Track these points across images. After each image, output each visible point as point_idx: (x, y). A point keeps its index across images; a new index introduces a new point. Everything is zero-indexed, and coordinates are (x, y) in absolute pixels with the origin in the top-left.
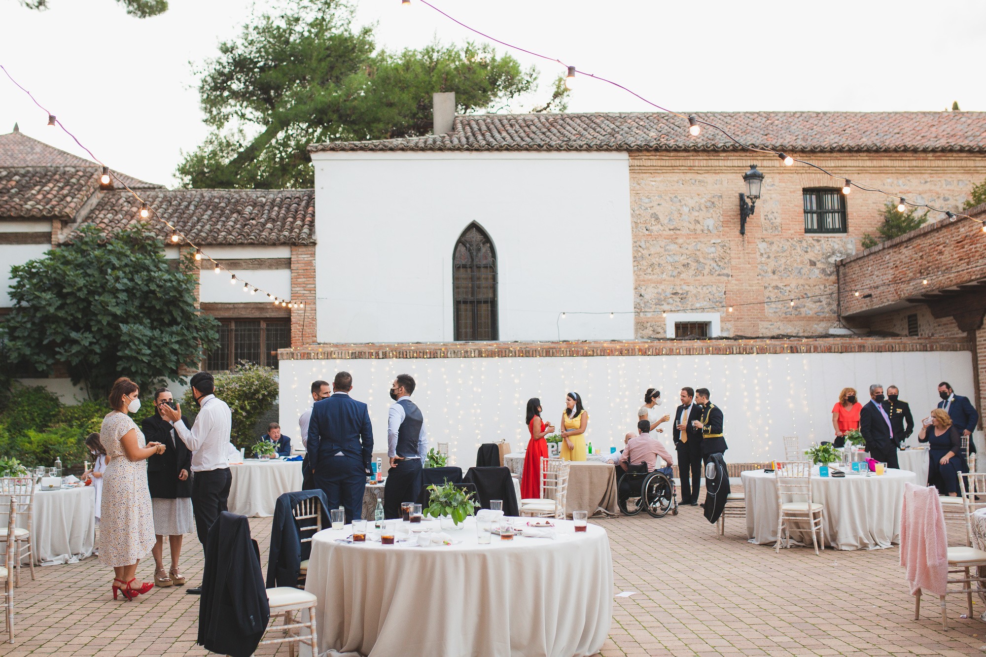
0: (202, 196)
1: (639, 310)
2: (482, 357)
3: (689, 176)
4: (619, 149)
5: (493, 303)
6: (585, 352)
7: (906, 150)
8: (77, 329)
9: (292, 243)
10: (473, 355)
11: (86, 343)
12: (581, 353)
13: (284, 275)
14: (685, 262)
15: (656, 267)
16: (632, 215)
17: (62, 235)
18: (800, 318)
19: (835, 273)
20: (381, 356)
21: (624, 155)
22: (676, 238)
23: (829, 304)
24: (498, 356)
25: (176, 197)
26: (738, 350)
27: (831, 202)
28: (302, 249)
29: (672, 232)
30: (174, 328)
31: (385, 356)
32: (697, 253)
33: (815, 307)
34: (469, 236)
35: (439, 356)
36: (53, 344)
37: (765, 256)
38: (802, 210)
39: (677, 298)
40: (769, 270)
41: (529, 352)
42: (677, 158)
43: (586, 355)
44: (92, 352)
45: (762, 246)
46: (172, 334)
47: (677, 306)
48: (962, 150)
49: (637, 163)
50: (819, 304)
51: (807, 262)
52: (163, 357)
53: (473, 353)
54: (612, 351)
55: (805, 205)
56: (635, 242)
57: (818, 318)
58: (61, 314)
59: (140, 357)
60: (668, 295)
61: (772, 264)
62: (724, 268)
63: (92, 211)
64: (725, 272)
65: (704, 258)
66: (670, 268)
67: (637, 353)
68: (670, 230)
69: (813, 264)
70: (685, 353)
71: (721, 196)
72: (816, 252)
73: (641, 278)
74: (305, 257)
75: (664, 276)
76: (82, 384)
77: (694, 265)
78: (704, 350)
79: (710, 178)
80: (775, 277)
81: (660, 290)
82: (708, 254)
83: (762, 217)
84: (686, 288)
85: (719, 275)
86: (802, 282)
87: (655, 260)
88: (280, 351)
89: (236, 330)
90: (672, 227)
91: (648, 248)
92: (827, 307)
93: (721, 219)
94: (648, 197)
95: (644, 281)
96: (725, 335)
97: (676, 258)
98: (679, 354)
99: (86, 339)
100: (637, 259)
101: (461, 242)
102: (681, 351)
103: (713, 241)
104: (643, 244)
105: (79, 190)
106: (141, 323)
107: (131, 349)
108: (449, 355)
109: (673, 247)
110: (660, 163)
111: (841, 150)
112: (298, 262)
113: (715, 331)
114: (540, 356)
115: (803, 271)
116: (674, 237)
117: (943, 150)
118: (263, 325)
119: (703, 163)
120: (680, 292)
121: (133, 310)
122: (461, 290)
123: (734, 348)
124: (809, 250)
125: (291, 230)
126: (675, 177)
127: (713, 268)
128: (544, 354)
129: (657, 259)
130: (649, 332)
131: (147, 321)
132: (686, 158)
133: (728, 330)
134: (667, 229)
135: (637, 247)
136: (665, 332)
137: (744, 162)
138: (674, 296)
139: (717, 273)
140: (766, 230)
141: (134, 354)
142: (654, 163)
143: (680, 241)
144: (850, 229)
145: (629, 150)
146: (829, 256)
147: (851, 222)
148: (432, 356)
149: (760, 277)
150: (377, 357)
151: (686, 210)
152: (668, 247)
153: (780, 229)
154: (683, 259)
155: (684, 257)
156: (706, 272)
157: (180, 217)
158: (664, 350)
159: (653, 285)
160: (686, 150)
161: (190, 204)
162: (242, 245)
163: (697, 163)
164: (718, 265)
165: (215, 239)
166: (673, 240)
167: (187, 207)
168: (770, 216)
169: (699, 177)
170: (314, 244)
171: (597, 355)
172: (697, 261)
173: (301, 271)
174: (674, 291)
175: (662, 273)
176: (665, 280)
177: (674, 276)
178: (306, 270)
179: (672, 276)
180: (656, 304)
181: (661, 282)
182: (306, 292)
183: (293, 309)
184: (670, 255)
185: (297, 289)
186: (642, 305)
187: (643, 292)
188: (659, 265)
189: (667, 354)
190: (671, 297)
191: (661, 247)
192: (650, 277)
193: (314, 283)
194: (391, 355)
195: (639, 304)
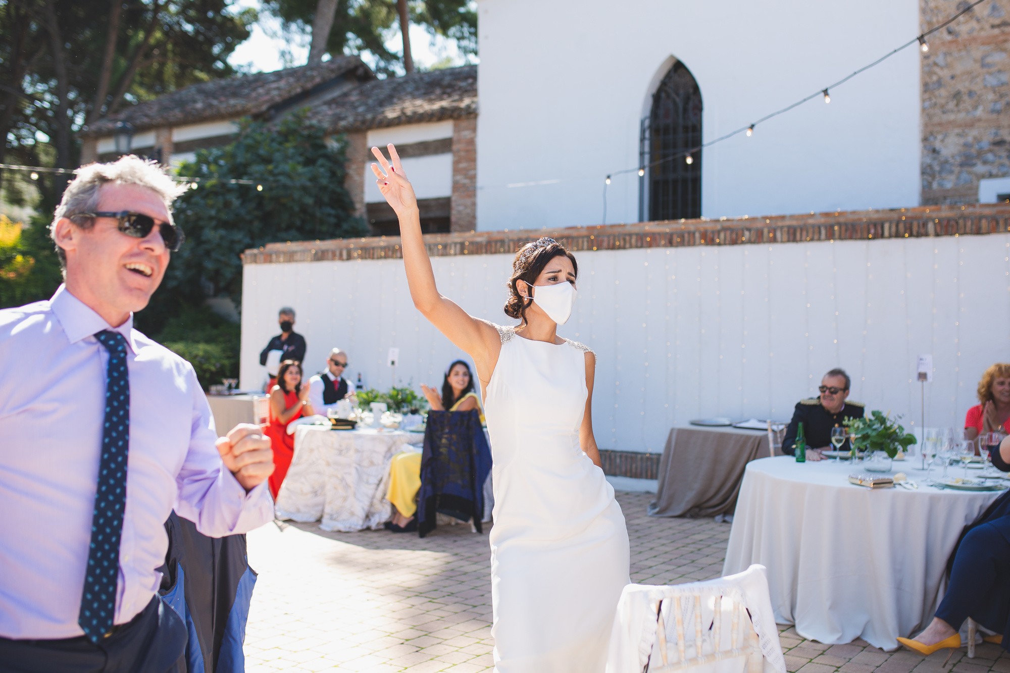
1: (927, 172)
12: (605, 244)
13: (445, 161)
15: (966, 98)
16: (923, 11)
22: (1005, 41)
26: (894, 229)
28: (464, 124)
29: (996, 31)
34: (672, 80)
39: (1002, 152)
43: (613, 247)
47: (1002, 165)
53: (453, 247)
60: (985, 144)
66: (991, 96)
67: (698, 241)
68: (993, 27)
70: (785, 237)
73: (936, 120)
74: (467, 134)
75: (979, 112)
78: (823, 232)
81: (970, 139)
87: (962, 86)
90: (997, 21)
91: (948, 66)
95: (940, 124)
98: (774, 240)
100: (927, 88)
101: (663, 90)
102: (779, 234)
104: (940, 59)
109: (998, 58)
112: (459, 141)
116: (1001, 38)
123: (887, 226)
129: (967, 84)
134: (987, 27)
135: (929, 68)
138: (996, 148)
152: (989, 60)
159: (957, 131)
166: (1000, 45)
171: (631, 247)
173: (462, 154)
174: (998, 139)
175: (975, 108)
176: (979, 120)
177: (999, 112)
178: (467, 151)
179: (993, 111)
180: (962, 165)
181: (971, 125)
182: (466, 181)
183: (453, 204)
184: (991, 74)
185: (459, 178)
186: (937, 168)
187: (938, 145)
188: (971, 93)
189: (750, 242)
190: (991, 151)
191: (975, 61)
192: (952, 117)
193: (475, 169)
194: (355, 254)
195: (930, 166)
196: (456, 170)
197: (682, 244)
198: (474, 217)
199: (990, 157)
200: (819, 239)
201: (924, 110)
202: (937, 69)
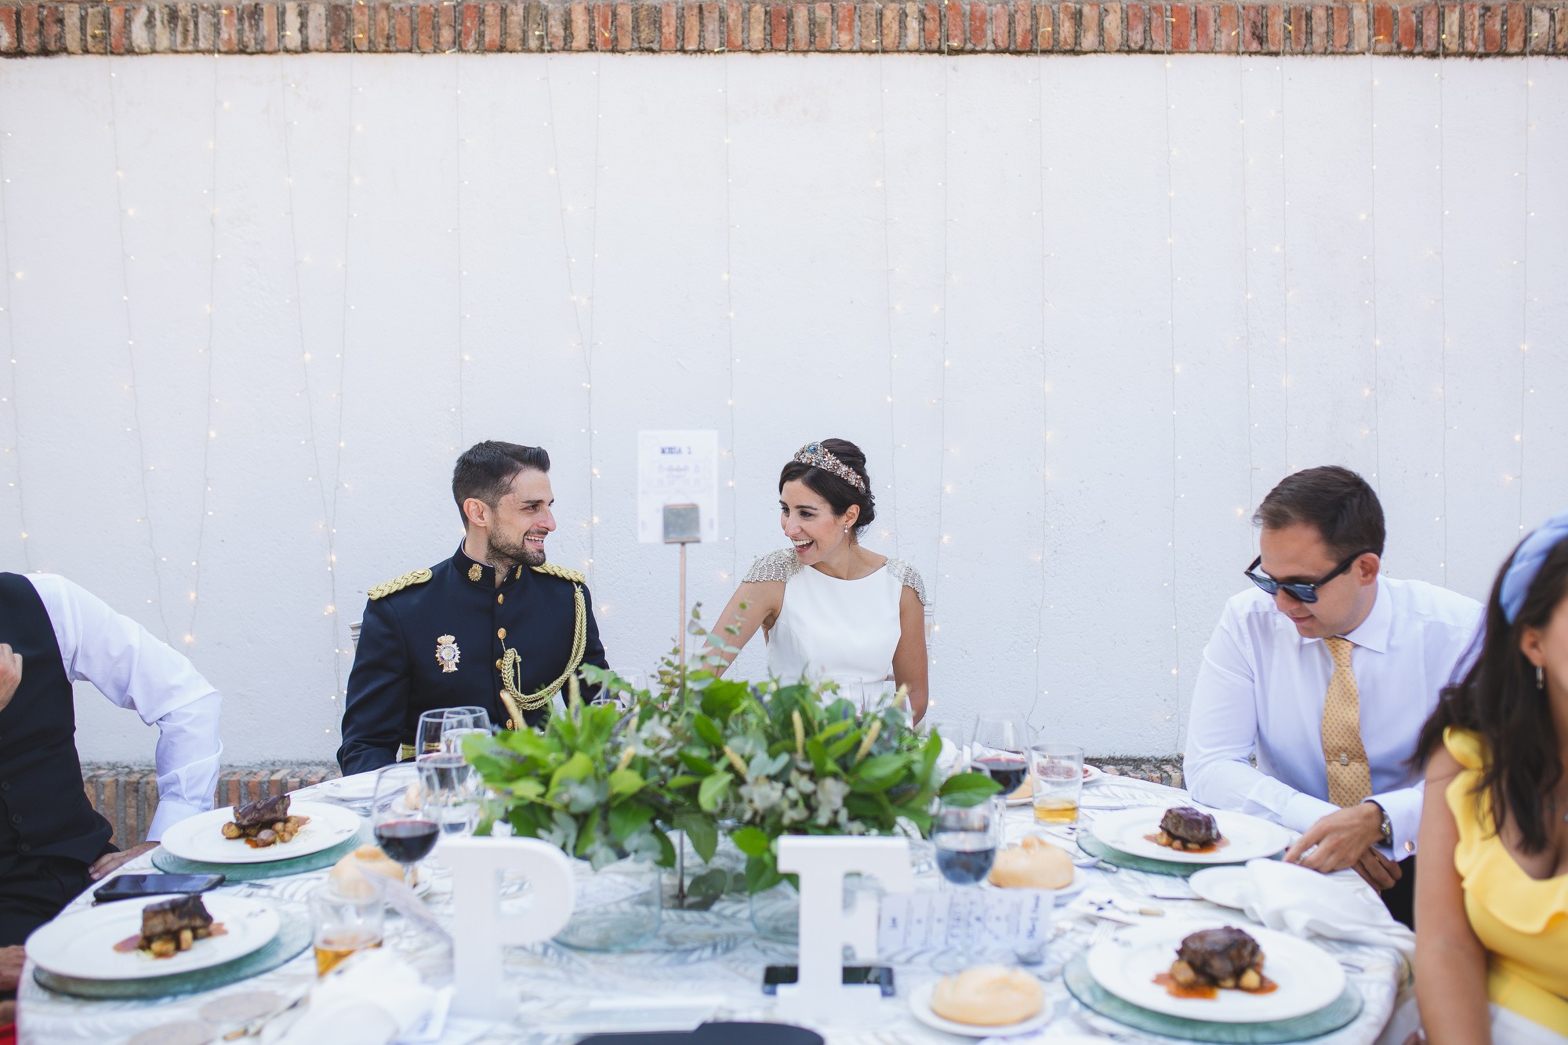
2: (349, 47)
6: (1023, 24)
10: (293, 37)
12: (997, 31)
24: (459, 46)
35: (72, 39)
41: (655, 17)
53: (292, 21)
54: (1198, 19)
67: (1362, 37)
108: (139, 35)
114: (729, 46)
128: (757, 35)
148: (30, 42)
158: (1542, 18)
171: (1102, 48)
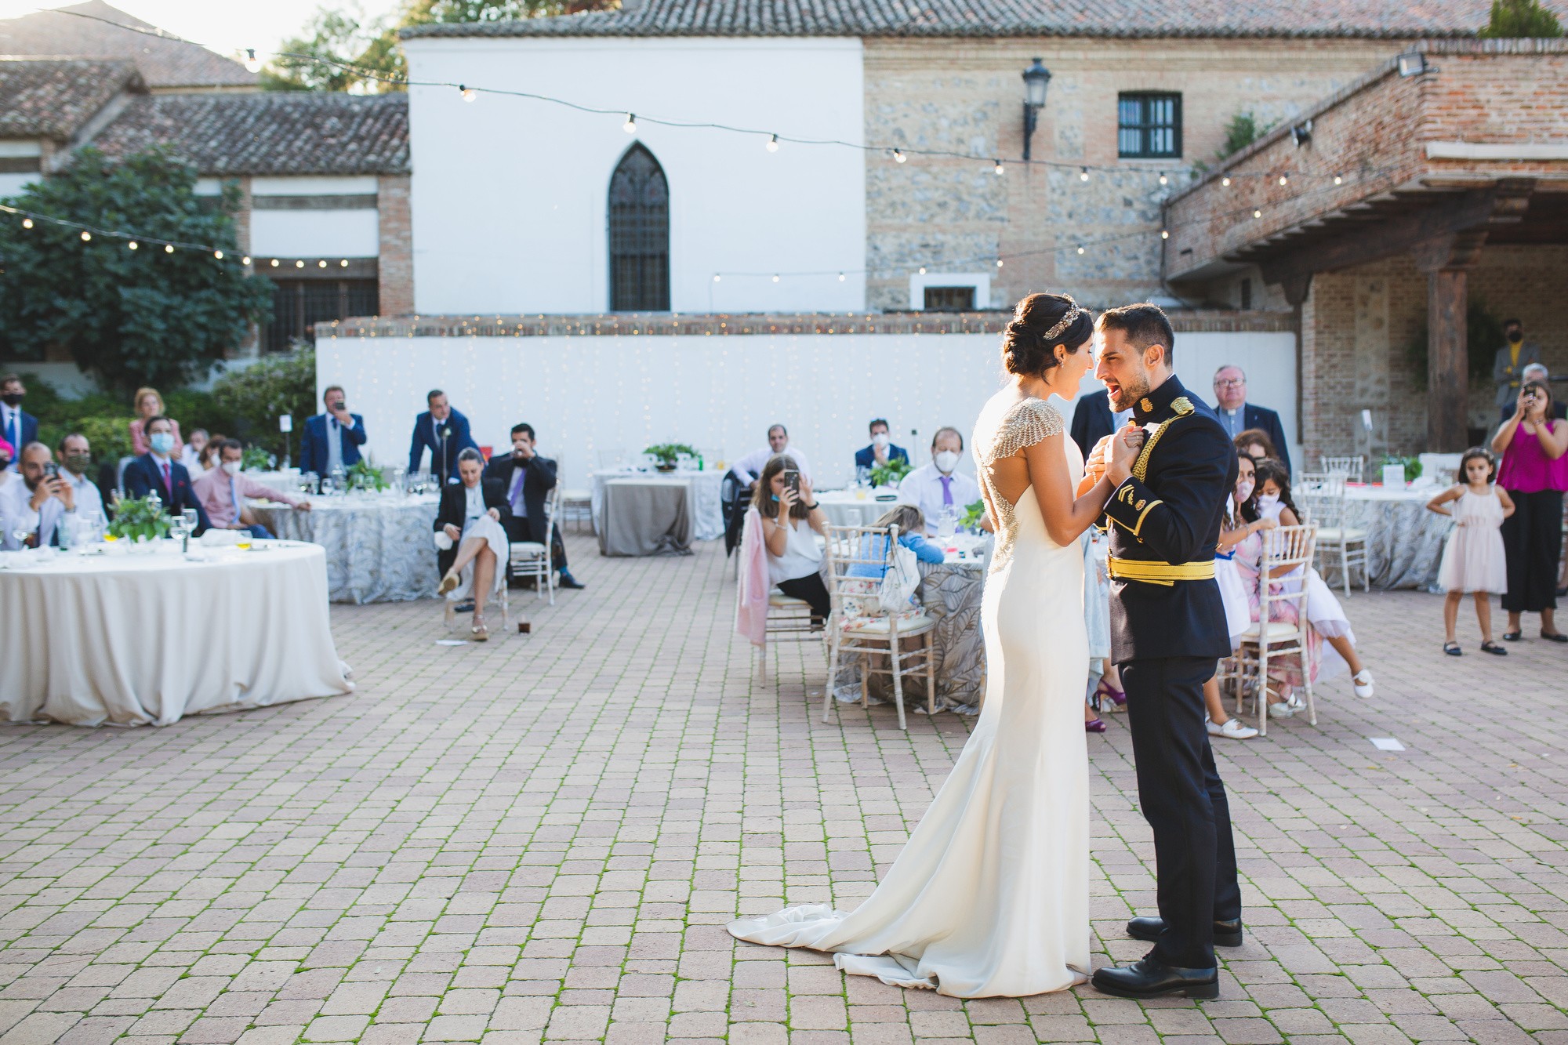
0: (271, 102)
1: (871, 267)
3: (951, 74)
4: (847, 33)
5: (664, 259)
6: (740, 329)
7: (1272, 34)
8: (65, 294)
9: (378, 172)
11: (75, 314)
12: (735, 330)
13: (367, 218)
14: (942, 199)
16: (867, 132)
17: (56, 161)
18: (1106, 282)
19: (1160, 218)
20: (456, 331)
21: (855, 43)
22: (930, 165)
23: (1149, 263)
25: (231, 104)
26: (958, 328)
27: (1162, 112)
28: (392, 181)
29: (923, 157)
30: (204, 294)
31: (462, 333)
32: (960, 187)
33: (1129, 266)
34: (631, 160)
36: (34, 315)
37: (1059, 191)
38: (1115, 124)
39: (928, 253)
40: (1064, 212)
41: (661, 329)
42: (933, 47)
44: (87, 326)
45: (1055, 177)
46: (198, 302)
47: (928, 263)
48: (1356, 35)
49: (873, 53)
50: (1133, 262)
51: (1119, 201)
52: (185, 333)
55: (1120, 116)
56: (869, 171)
57: (1131, 283)
58: (42, 273)
59: (149, 334)
60: (915, 246)
61: (1068, 203)
62: (997, 209)
63: (109, 126)
64: (999, 214)
65: (969, 194)
66: (919, 208)
67: (815, 331)
68: (920, 152)
69: (1128, 203)
71: (997, 104)
72: (1134, 186)
73: (877, 222)
74: (396, 193)
75: (910, 220)
76: (91, 372)
77: (953, 204)
78: (910, 328)
79: (981, 76)
80: (1073, 222)
81: (903, 241)
82: (976, 188)
83: (1056, 135)
84: (940, 237)
85: (990, 219)
86: (1110, 229)
87: (897, 197)
88: (319, 326)
89: (306, 296)
90: (923, 149)
91: (887, 180)
92: (1144, 269)
93: (996, 137)
94: (890, 105)
95: (880, 227)
96: (996, 305)
97: (929, 194)
99: (75, 309)
100: (871, 195)
101: (621, 169)
103: (983, 169)
104: (880, 173)
105: (86, 94)
106: (155, 287)
107: (136, 323)
109: (924, 178)
110: (907, 54)
111: (1176, 35)
112: (387, 199)
113: (982, 300)
115: (1113, 215)
116: (926, 162)
117: (1329, 35)
118: (343, 289)
119: (972, 54)
120: (932, 243)
121: (145, 268)
122: (619, 239)
124: (1124, 183)
125: (380, 154)
126: (929, 75)
127: (982, 209)
128: (683, 332)
129: (900, 196)
130: (886, 301)
131: (163, 283)
132: (946, 47)
133: (1000, 298)
135: (871, 179)
136: (908, 301)
137: (1022, 53)
138: (923, 250)
139: (987, 216)
140: (1061, 153)
141: (140, 330)
142: (900, 54)
143: (935, 169)
144: (1186, 153)
145: (863, 35)
146: (1153, 193)
147: (1188, 142)
148: (527, 334)
149: (1049, 223)
150: (451, 334)
151: (944, 123)
152: (917, 179)
153: (1081, 152)
154: (938, 196)
155: (940, 192)
156: (971, 214)
157: (230, 134)
159: (893, 233)
160: (945, 35)
161: (249, 113)
162: (307, 174)
163: (962, 54)
164: (989, 205)
165: (270, 165)
166: (925, 168)
167: (244, 120)
168: (1068, 133)
169: (966, 75)
170: (409, 173)
172: (959, 199)
173: (392, 213)
174: (924, 242)
175: (907, 216)
176: (910, 226)
177: (924, 221)
178: (399, 211)
179: (922, 220)
180: (897, 261)
181: (904, 229)
182: (399, 243)
183: (382, 266)
184: (919, 190)
185: (387, 238)
186: (877, 262)
187: (878, 243)
188: (904, 204)
189: (856, 333)
190: (920, 252)
191: (907, 178)
192: (889, 221)
193: (410, 229)
194: (470, 331)
195: (872, 260)
196: (383, 229)
197: (802, 332)
198: (411, 280)
199: (918, 256)
200: (907, 333)
201: (867, 214)
202: (877, 181)
